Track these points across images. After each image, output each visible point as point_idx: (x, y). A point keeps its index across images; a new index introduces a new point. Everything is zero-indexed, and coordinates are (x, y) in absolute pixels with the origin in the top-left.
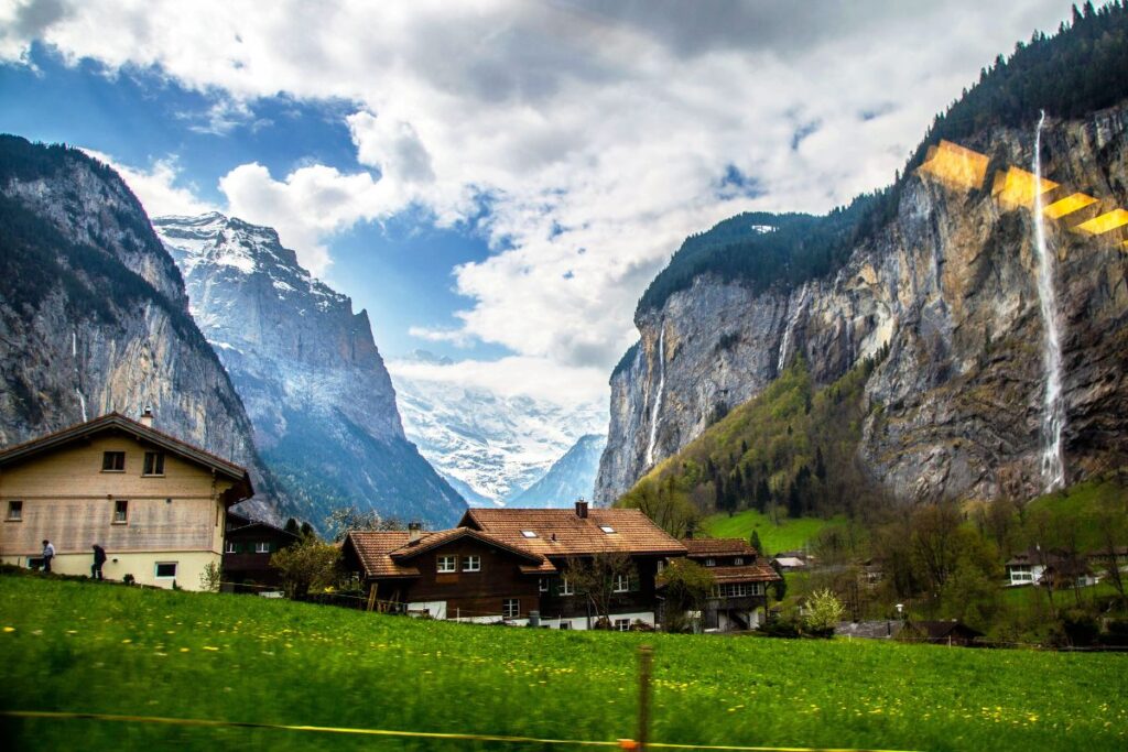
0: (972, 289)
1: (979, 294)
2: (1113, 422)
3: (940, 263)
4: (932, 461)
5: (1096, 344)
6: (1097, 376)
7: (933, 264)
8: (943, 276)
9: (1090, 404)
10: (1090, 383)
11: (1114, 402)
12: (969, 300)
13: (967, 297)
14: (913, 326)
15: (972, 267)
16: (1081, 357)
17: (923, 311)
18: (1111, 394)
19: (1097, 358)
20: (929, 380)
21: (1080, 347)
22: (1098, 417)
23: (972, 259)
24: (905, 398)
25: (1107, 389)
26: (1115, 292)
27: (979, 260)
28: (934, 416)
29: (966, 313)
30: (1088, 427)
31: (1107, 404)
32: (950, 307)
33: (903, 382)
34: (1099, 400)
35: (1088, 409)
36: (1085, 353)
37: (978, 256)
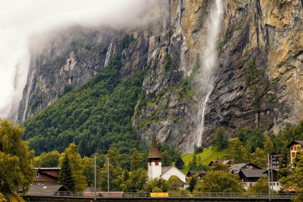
0: (196, 28)
1: (200, 31)
2: (239, 113)
3: (182, 10)
4: (163, 129)
5: (240, 68)
6: (236, 86)
7: (179, 10)
8: (183, 18)
9: (230, 102)
10: (233, 90)
11: (240, 102)
12: (194, 34)
13: (194, 32)
14: (165, 47)
15: (196, 14)
16: (232, 75)
17: (171, 39)
18: (240, 97)
19: (239, 76)
20: (169, 81)
21: (232, 69)
22: (232, 110)
23: (196, 10)
24: (157, 90)
25: (238, 94)
26: (251, 39)
27: (200, 11)
28: (168, 102)
29: (192, 42)
30: (227, 115)
31: (237, 103)
32: (184, 38)
33: (157, 81)
34: (234, 100)
35: (229, 104)
36: (235, 72)
37: (199, 8)
